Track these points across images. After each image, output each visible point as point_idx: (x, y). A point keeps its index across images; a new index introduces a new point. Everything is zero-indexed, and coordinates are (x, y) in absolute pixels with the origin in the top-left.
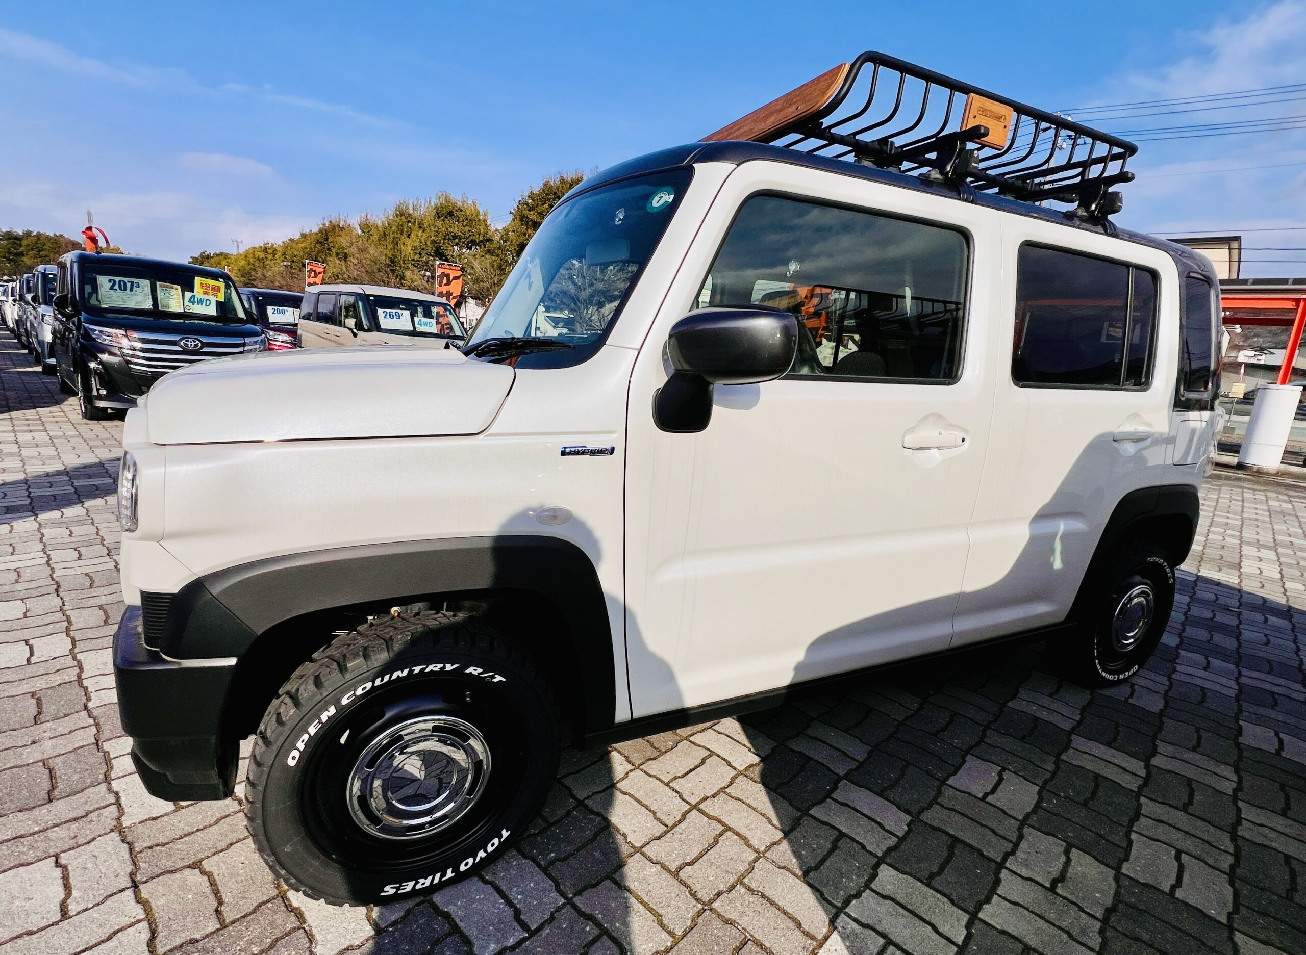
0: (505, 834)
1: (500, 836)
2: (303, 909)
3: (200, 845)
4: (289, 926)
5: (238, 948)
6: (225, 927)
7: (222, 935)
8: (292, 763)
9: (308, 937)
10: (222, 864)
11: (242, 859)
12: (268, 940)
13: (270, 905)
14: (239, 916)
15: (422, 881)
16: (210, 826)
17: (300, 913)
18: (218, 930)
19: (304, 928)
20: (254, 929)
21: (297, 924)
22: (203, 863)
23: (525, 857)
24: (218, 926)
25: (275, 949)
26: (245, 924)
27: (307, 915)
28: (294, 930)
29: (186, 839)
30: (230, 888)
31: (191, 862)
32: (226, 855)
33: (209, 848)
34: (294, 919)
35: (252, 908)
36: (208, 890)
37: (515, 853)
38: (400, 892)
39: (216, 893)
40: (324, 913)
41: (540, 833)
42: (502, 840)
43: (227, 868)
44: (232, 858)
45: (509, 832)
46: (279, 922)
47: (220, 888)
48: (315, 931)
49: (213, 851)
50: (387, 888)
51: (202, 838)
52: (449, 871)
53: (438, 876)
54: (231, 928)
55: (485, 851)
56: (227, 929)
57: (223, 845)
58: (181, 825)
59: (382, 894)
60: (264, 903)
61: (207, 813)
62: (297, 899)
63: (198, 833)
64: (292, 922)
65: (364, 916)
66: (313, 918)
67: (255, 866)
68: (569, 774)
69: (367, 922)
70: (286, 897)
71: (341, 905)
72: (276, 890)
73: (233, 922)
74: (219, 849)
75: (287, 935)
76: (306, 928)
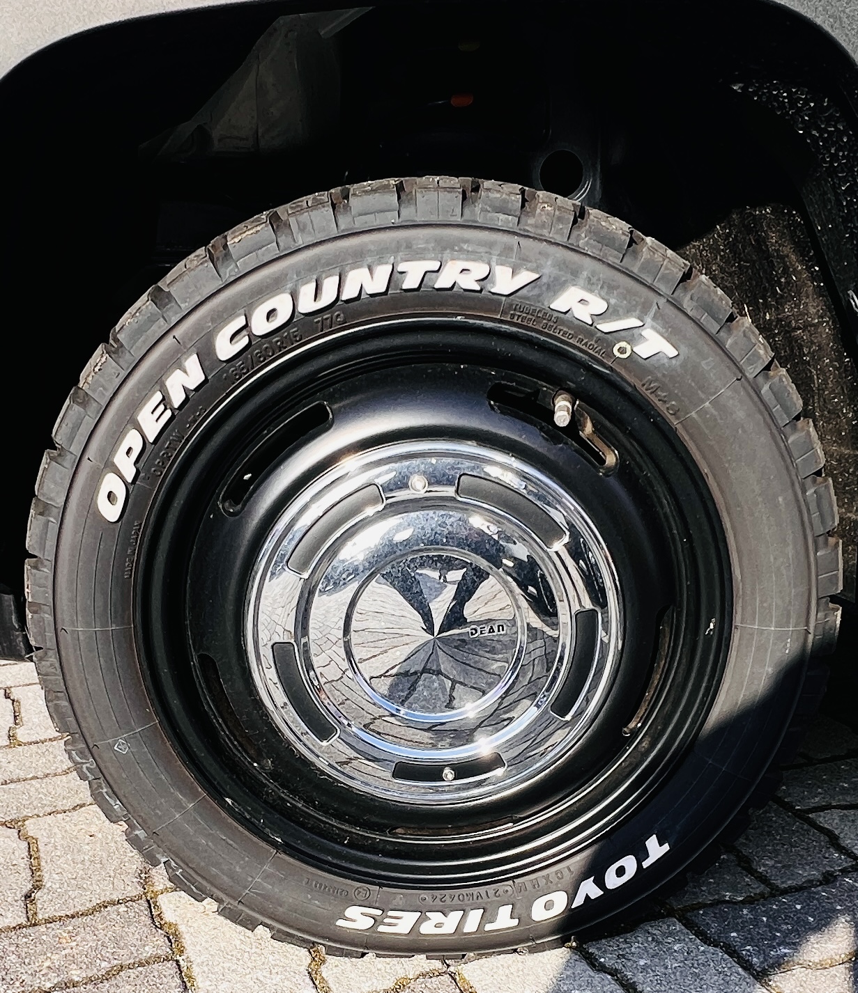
0: (656, 849)
1: (642, 854)
2: (182, 928)
3: (30, 797)
4: (149, 951)
5: (47, 963)
6: (35, 925)
7: (25, 936)
8: (111, 512)
9: (181, 978)
10: (56, 830)
11: (93, 830)
12: (104, 964)
13: (122, 908)
14: (62, 914)
15: (436, 917)
16: (55, 775)
17: (175, 934)
18: (20, 926)
19: (177, 961)
20: (84, 940)
21: (164, 950)
22: (26, 823)
23: (706, 940)
24: (23, 921)
25: (113, 982)
26: (70, 928)
27: (187, 941)
28: (157, 959)
29: (12, 786)
30: (59, 867)
31: (8, 819)
32: (68, 819)
33: (44, 806)
34: (162, 941)
35: (89, 905)
36: (23, 864)
37: (679, 926)
38: (382, 929)
39: (34, 870)
40: (222, 945)
41: (749, 901)
42: (646, 864)
43: (63, 838)
44: (75, 825)
45: (666, 847)
46: (132, 939)
47: (43, 864)
48: (196, 971)
49: (49, 810)
50: (353, 912)
51: (37, 790)
52: (505, 911)
53: (475, 917)
54: (42, 929)
55: (600, 883)
56: (37, 928)
57: (69, 804)
58: (11, 767)
59: (340, 923)
60: (113, 903)
61: (55, 757)
62: (175, 906)
63: (33, 782)
64: (157, 944)
65: (303, 969)
66: (198, 947)
67: (113, 844)
68: (829, 807)
69: (308, 980)
70: (155, 903)
71: (250, 925)
72: (140, 888)
73: (49, 921)
74: (60, 808)
75: (141, 965)
76: (182, 963)
